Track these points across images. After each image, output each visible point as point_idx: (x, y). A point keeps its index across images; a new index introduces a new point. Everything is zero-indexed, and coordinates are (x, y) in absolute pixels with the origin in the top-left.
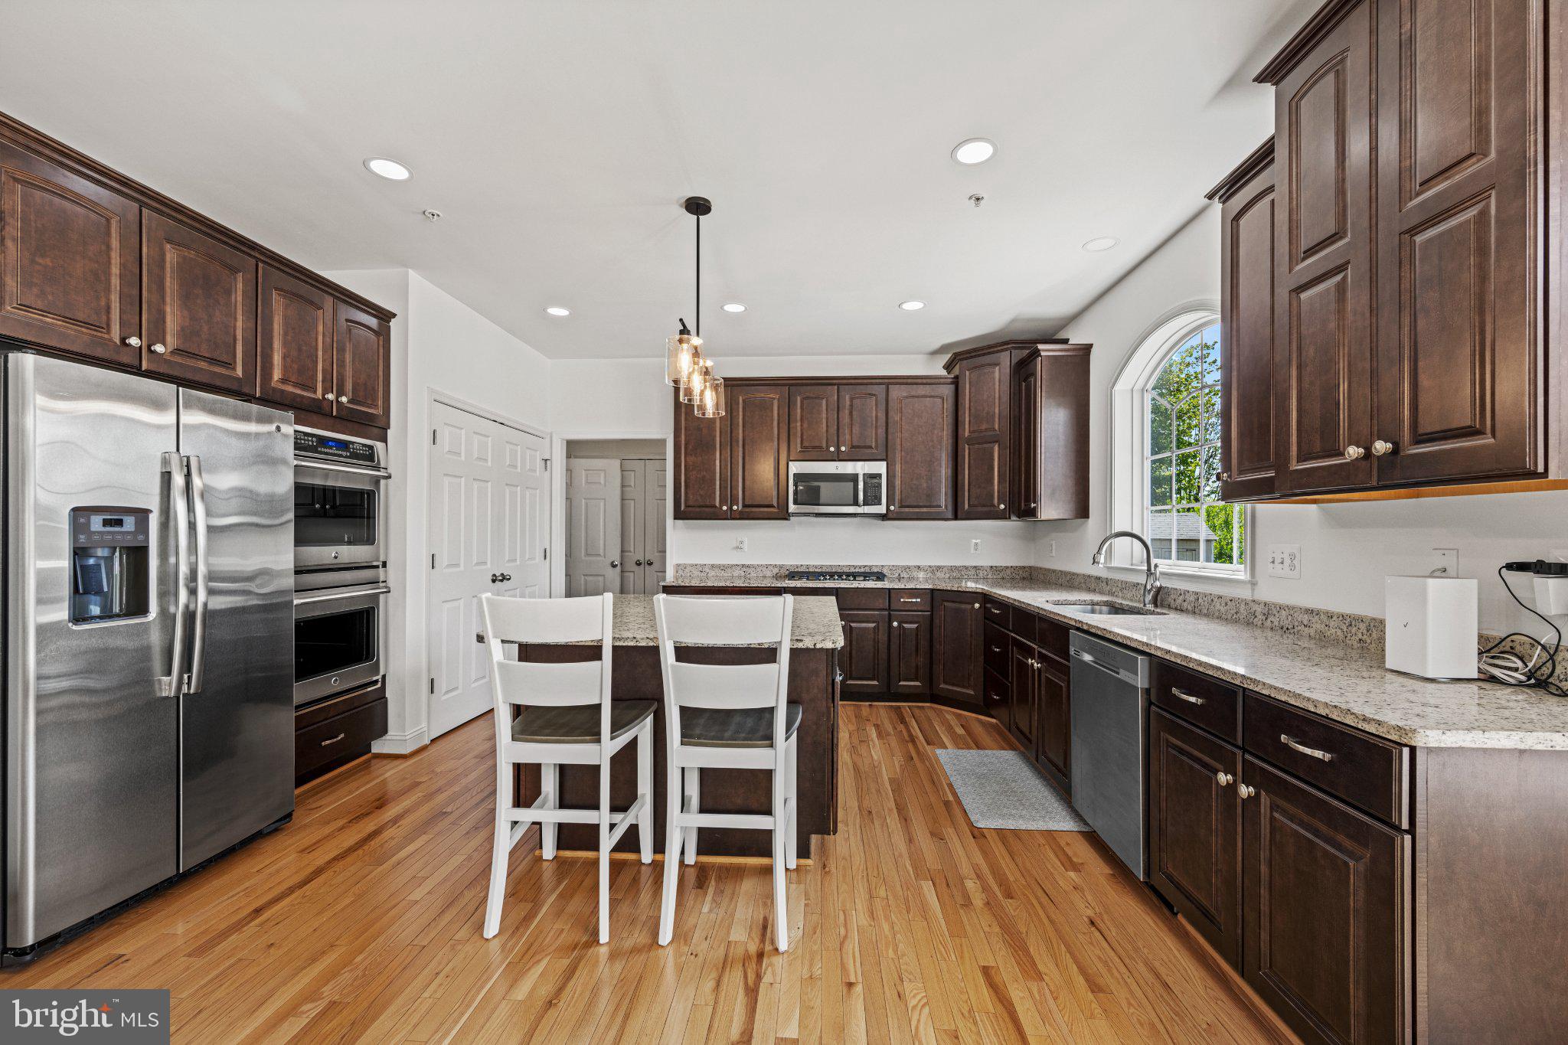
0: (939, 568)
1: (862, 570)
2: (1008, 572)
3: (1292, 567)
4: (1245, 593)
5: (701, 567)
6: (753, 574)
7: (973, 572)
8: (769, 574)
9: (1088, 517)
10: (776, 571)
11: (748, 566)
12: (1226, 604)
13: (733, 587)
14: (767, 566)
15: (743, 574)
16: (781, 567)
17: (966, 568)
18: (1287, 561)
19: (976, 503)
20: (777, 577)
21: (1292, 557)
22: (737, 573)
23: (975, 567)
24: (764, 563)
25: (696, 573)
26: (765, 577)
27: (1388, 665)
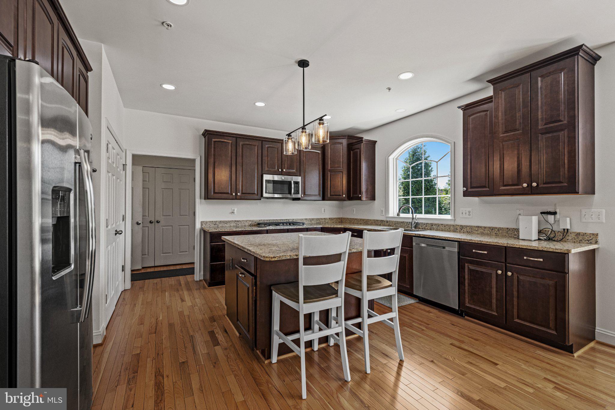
0: (313, 219)
1: (286, 221)
2: (335, 220)
3: (469, 215)
4: (452, 223)
5: (215, 223)
6: (240, 225)
7: (323, 221)
8: (247, 224)
9: (375, 200)
10: (251, 223)
11: (238, 221)
12: (445, 226)
13: (245, 230)
14: (246, 221)
15: (235, 225)
16: (252, 221)
17: (322, 219)
18: (468, 213)
19: (333, 194)
20: (251, 225)
21: (469, 212)
22: (232, 225)
23: (324, 218)
24: (245, 219)
25: (212, 225)
26: (245, 226)
27: (520, 238)
